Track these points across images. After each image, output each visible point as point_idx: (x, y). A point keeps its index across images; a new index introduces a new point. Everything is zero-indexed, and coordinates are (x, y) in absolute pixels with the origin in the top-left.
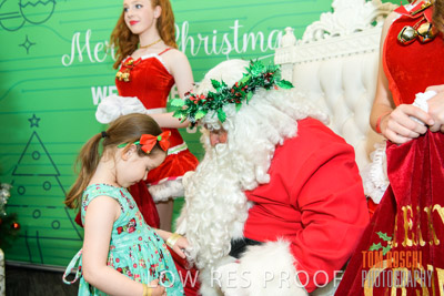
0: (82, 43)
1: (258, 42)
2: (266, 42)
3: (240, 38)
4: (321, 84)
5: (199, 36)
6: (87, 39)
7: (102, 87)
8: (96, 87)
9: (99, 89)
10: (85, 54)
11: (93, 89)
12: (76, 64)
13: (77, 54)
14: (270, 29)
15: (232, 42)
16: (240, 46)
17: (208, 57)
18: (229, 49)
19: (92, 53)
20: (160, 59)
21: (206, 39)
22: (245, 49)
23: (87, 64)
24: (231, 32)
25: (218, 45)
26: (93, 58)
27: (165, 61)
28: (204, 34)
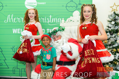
0: (11, 17)
1: (56, 20)
2: (57, 20)
3: (51, 19)
4: (70, 31)
5: (42, 18)
6: (12, 16)
7: (16, 29)
8: (14, 29)
9: (15, 29)
10: (11, 20)
11: (13, 29)
12: (9, 23)
13: (9, 20)
14: (58, 18)
15: (49, 20)
16: (51, 21)
17: (44, 23)
18: (49, 22)
19: (13, 20)
20: (35, 24)
21: (43, 19)
22: (52, 22)
23: (12, 23)
24: (49, 18)
25: (46, 20)
26: (14, 21)
27: (36, 25)
28: (43, 18)
